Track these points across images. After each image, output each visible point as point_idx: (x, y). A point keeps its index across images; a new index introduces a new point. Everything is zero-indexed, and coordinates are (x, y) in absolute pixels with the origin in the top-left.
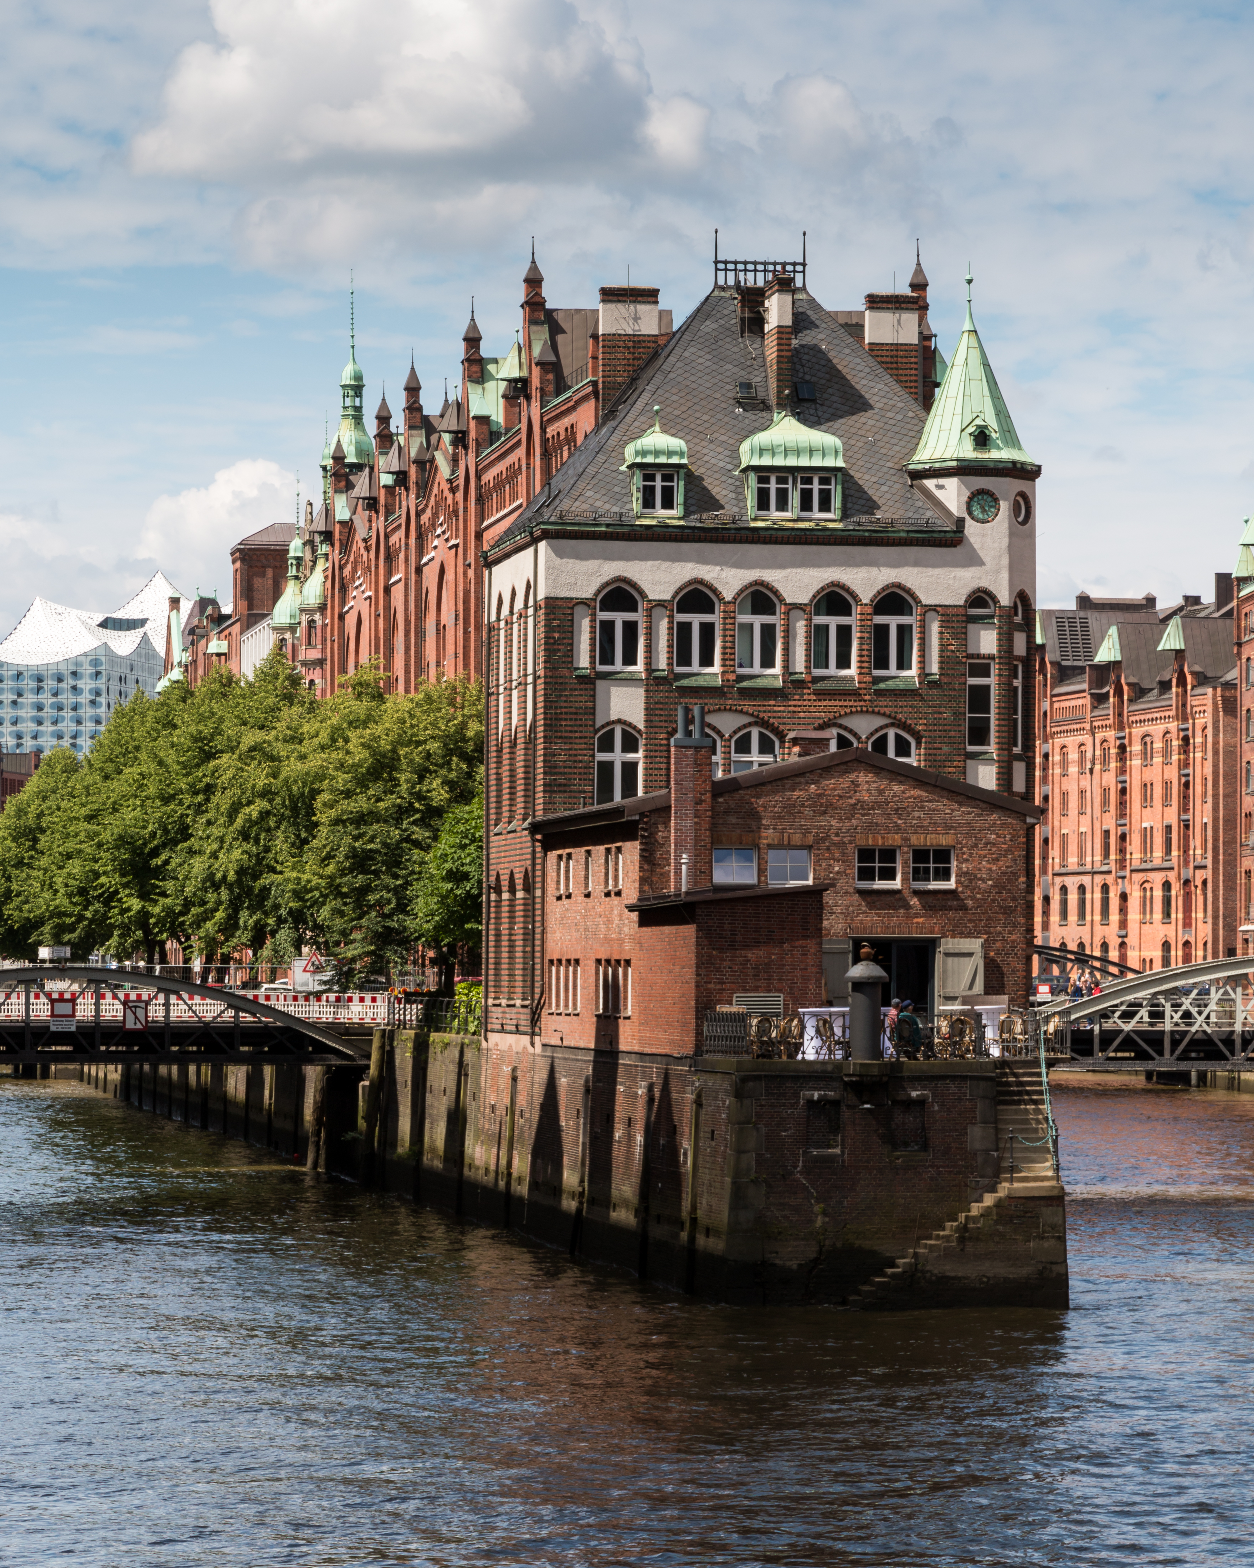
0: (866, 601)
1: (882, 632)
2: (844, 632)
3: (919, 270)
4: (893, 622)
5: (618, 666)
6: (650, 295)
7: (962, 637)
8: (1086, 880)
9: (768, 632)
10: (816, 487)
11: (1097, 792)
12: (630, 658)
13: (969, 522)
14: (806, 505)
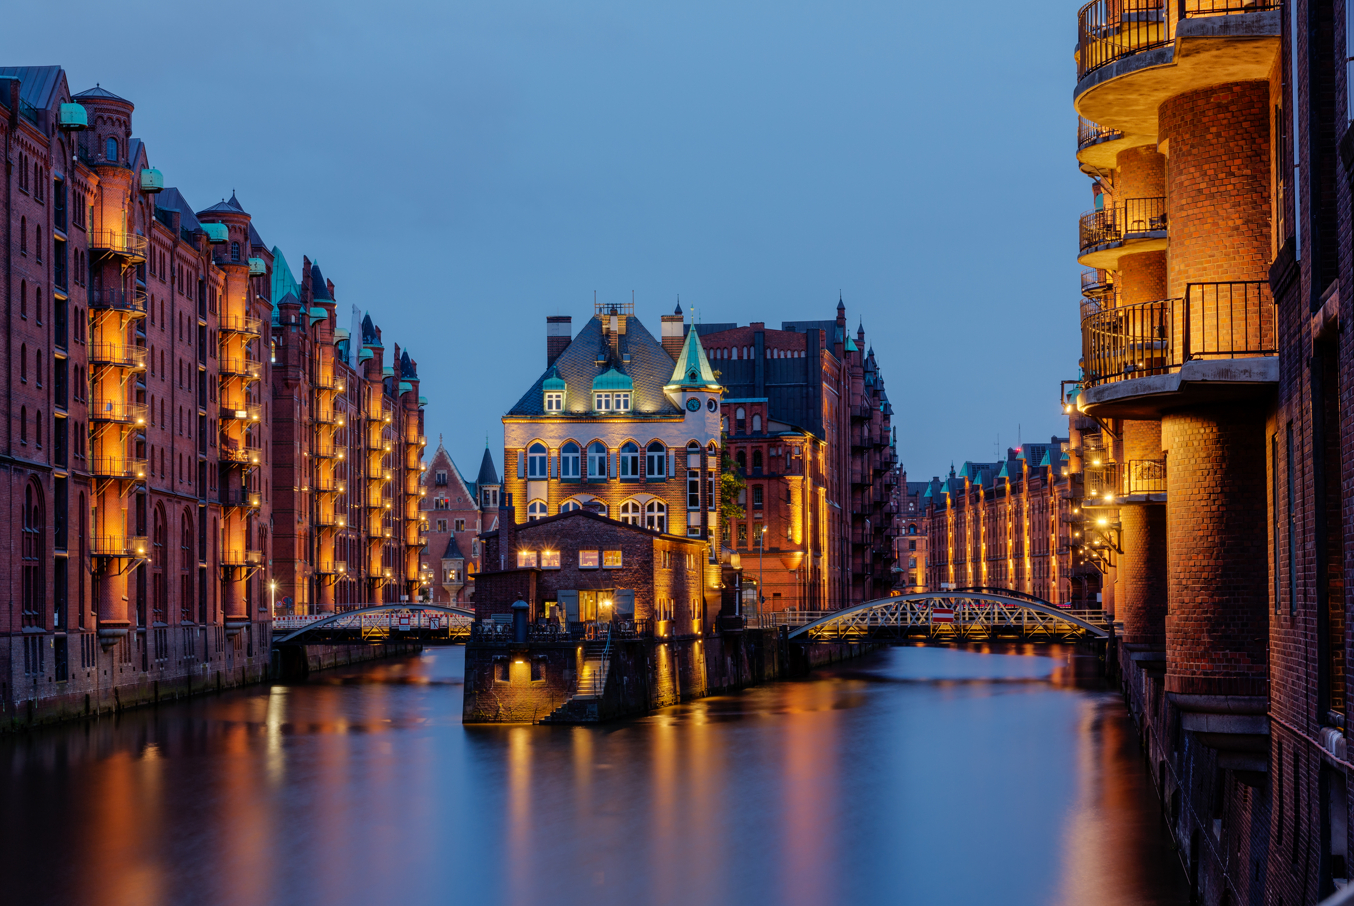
0: (643, 446)
1: (651, 459)
2: (634, 459)
3: (841, 302)
4: (656, 455)
5: (538, 476)
6: (567, 319)
7: (685, 461)
8: (1042, 559)
9: (601, 459)
10: (622, 399)
11: (1045, 521)
12: (543, 472)
13: (687, 411)
14: (618, 406)
